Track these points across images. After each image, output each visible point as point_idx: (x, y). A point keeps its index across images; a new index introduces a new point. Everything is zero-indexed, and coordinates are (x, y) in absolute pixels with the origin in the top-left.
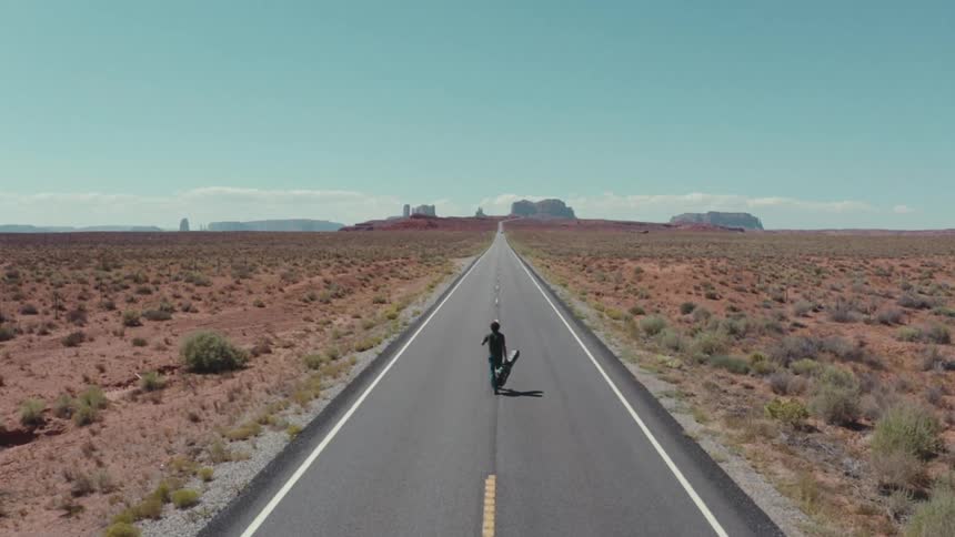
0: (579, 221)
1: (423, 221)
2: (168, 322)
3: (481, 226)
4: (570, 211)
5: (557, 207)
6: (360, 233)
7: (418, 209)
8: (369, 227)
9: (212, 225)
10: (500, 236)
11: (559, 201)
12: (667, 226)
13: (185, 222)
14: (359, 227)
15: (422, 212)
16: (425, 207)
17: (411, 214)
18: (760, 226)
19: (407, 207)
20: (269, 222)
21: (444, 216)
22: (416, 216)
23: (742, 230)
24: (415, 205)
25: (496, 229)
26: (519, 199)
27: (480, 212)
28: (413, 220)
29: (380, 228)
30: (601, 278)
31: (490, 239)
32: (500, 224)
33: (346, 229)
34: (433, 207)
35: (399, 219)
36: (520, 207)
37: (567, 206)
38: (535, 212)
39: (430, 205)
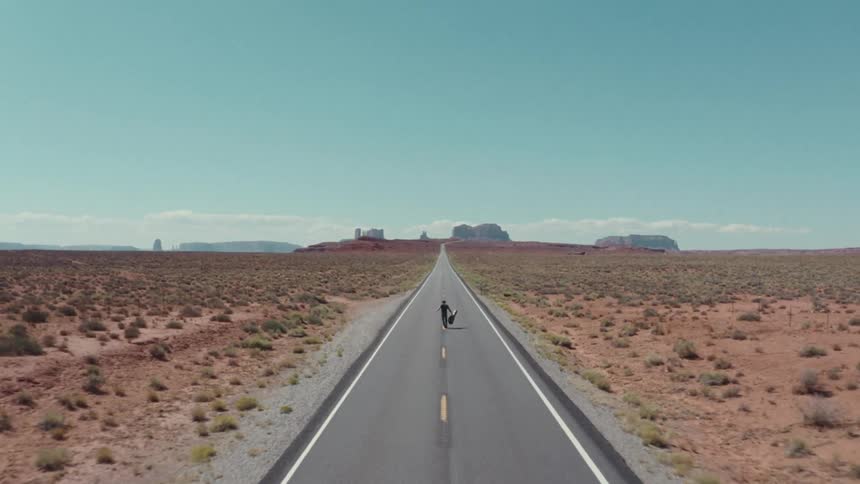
0: (515, 243)
1: (371, 243)
3: (425, 248)
4: (505, 235)
5: (493, 231)
6: (311, 253)
7: (369, 232)
8: (321, 248)
9: (183, 245)
10: (443, 256)
11: (495, 225)
12: (594, 247)
13: (158, 243)
14: (312, 249)
15: (371, 235)
16: (374, 231)
17: (361, 236)
18: (676, 247)
19: (358, 231)
20: (234, 244)
21: (392, 239)
22: (364, 238)
23: (663, 251)
24: (365, 229)
25: (438, 252)
26: (459, 223)
27: (424, 235)
28: (363, 241)
29: (331, 250)
31: (432, 261)
32: (443, 246)
33: (300, 250)
34: (382, 231)
35: (352, 241)
36: (458, 230)
37: (503, 229)
38: (474, 236)
39: (379, 228)
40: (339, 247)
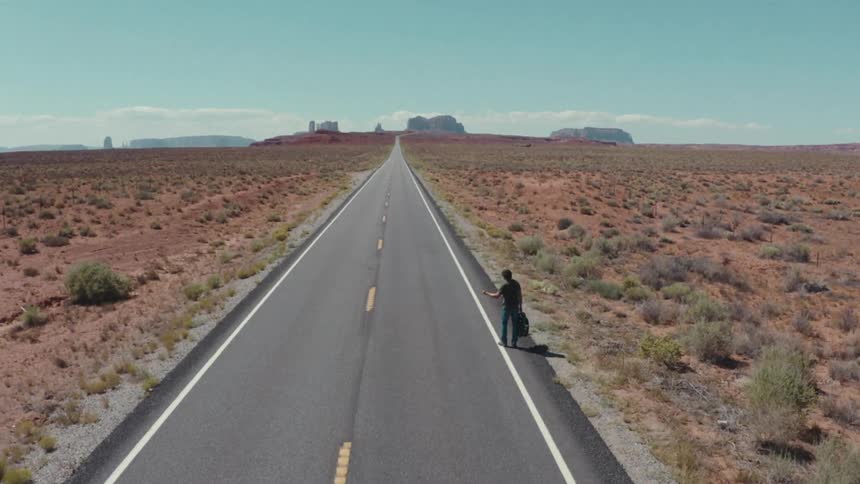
0: (468, 136)
1: (327, 136)
2: (64, 248)
3: (380, 140)
4: (460, 127)
5: (448, 123)
6: (268, 148)
7: (322, 125)
8: (277, 142)
10: (397, 148)
11: (450, 117)
12: (548, 140)
13: (108, 140)
14: (268, 142)
15: (326, 128)
16: (329, 123)
17: (316, 129)
18: (631, 140)
19: (312, 123)
21: (346, 131)
22: (320, 132)
23: (614, 144)
24: (319, 121)
25: (393, 144)
26: (414, 116)
27: (379, 127)
28: (318, 135)
29: (287, 144)
30: (484, 193)
31: (387, 153)
32: (397, 141)
33: (257, 144)
34: (336, 123)
35: (305, 134)
36: (415, 123)
37: (458, 121)
38: (428, 128)
39: (333, 121)
40: (295, 140)
